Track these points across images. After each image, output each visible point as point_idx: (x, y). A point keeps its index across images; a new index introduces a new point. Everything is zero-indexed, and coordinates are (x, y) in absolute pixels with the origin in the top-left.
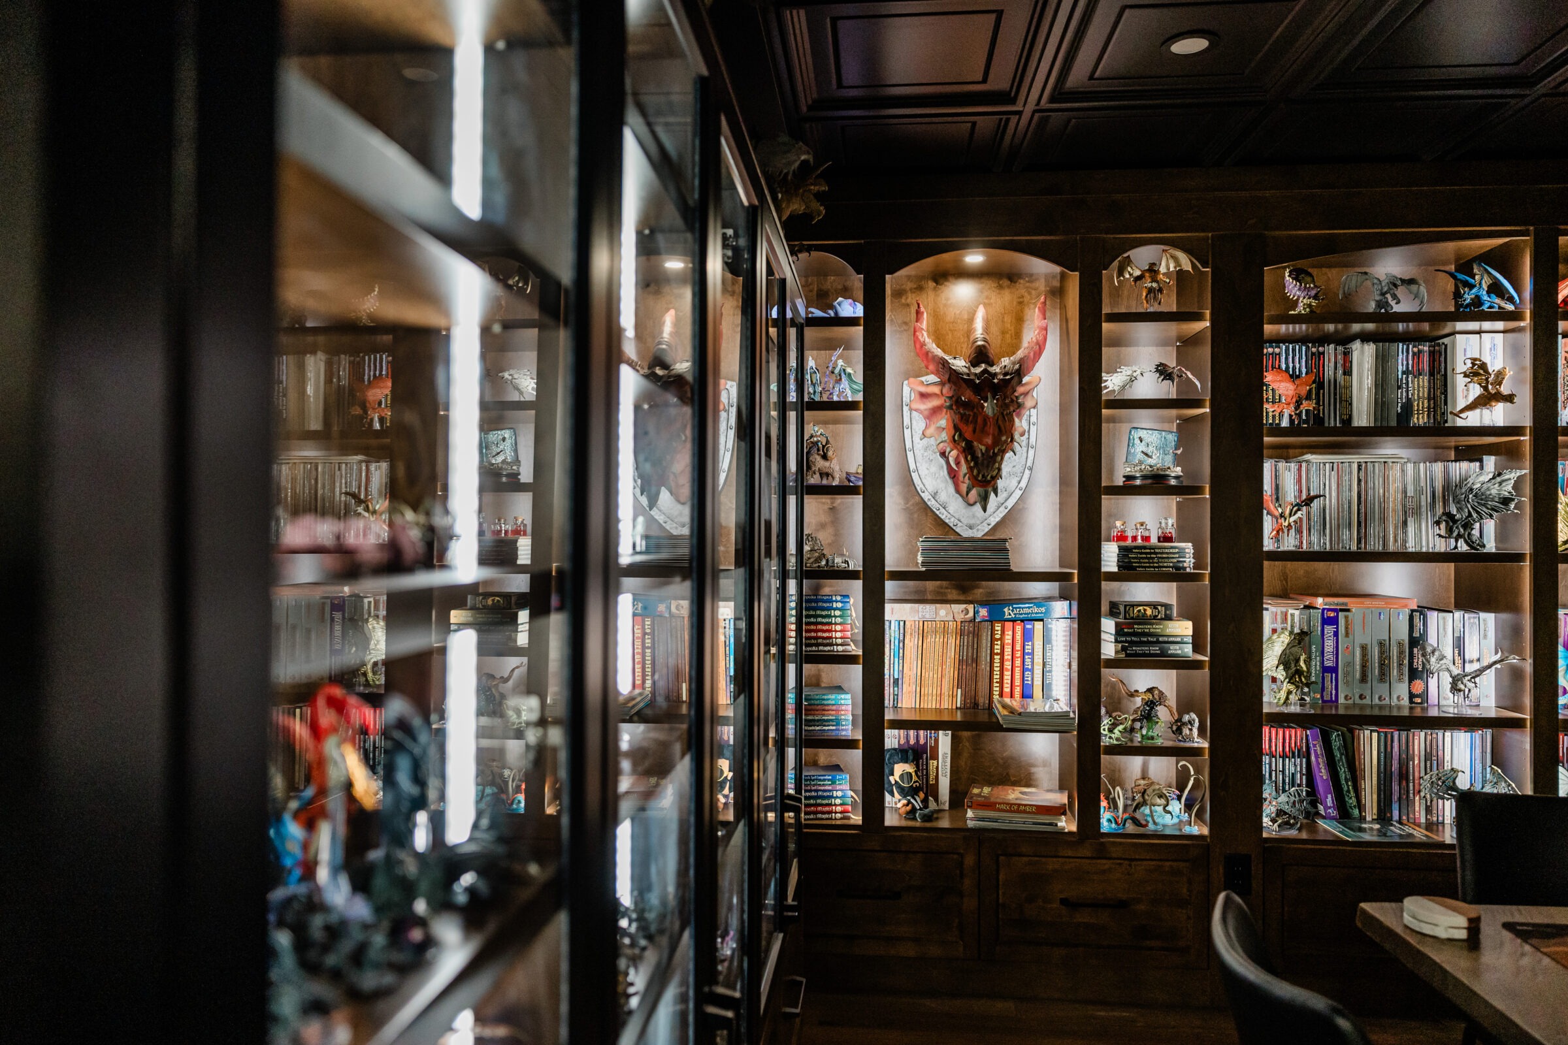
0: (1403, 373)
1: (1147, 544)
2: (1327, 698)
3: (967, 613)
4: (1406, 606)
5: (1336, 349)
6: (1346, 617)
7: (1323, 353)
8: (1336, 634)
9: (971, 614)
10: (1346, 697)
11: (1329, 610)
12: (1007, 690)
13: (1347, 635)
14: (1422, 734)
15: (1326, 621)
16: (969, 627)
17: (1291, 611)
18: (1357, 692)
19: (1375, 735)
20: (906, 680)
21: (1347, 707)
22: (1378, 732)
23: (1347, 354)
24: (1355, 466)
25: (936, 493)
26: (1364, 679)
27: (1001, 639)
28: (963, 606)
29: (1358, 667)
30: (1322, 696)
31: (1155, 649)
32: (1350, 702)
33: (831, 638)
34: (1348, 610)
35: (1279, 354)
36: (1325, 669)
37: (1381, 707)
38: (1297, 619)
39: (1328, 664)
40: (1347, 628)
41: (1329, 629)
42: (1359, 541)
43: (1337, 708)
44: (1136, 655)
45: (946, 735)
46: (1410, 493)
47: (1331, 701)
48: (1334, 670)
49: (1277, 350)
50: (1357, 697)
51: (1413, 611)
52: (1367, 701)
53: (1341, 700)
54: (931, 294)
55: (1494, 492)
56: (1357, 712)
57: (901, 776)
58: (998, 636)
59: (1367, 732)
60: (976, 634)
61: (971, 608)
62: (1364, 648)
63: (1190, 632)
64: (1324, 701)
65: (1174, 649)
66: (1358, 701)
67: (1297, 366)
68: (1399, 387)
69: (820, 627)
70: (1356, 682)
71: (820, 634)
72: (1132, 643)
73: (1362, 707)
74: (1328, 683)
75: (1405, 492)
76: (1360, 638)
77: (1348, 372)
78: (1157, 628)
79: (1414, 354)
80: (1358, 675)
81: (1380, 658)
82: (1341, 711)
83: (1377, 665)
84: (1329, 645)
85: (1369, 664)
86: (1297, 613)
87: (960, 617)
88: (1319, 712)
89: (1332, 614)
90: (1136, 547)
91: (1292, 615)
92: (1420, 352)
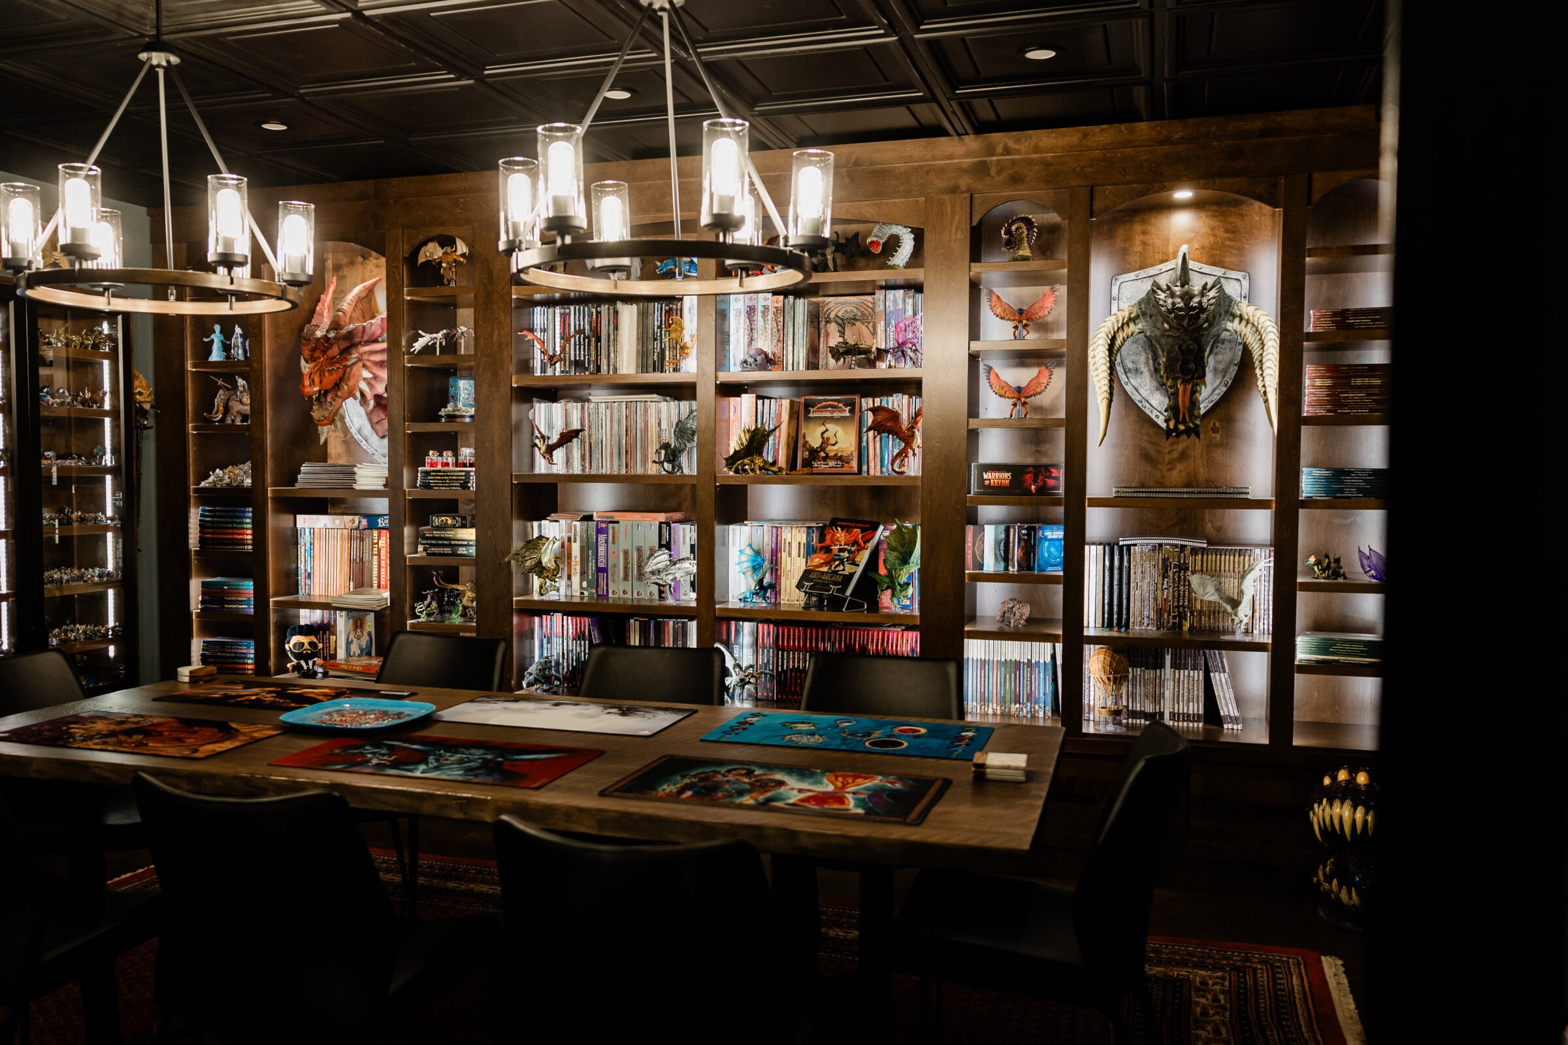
0: (658, 327)
1: (446, 468)
2: (600, 593)
3: (354, 522)
4: (655, 519)
5: (609, 309)
6: (613, 528)
7: (600, 313)
8: (607, 541)
9: (356, 523)
10: (613, 592)
11: (602, 522)
12: (383, 583)
13: (614, 542)
14: (671, 623)
15: (599, 531)
16: (356, 533)
17: (574, 523)
18: (621, 589)
19: (638, 623)
20: (317, 574)
21: (614, 599)
22: (640, 622)
23: (616, 312)
24: (624, 404)
25: (360, 429)
26: (626, 578)
27: (378, 543)
28: (351, 517)
29: (622, 568)
30: (597, 591)
31: (448, 550)
32: (617, 596)
33: (244, 539)
34: (618, 522)
35: (570, 313)
36: (599, 570)
37: (639, 600)
38: (578, 529)
39: (601, 565)
40: (613, 537)
41: (602, 537)
42: (627, 467)
43: (608, 600)
44: (433, 554)
45: (341, 616)
46: (664, 426)
47: (603, 595)
48: (604, 570)
49: (567, 311)
50: (621, 592)
51: (661, 523)
52: (629, 596)
53: (611, 595)
54: (360, 268)
55: (689, 425)
56: (621, 603)
57: (295, 645)
58: (375, 541)
59: (632, 621)
60: (362, 539)
61: (357, 518)
62: (626, 553)
63: (473, 537)
64: (598, 595)
65: (461, 551)
66: (622, 595)
67: (582, 323)
68: (655, 339)
69: (235, 531)
70: (621, 580)
71: (235, 536)
72: (432, 545)
73: (625, 600)
74: (601, 581)
75: (659, 424)
76: (624, 544)
77: (616, 328)
78: (450, 534)
79: (666, 311)
80: (622, 575)
81: (638, 560)
82: (611, 601)
83: (635, 566)
84: (602, 549)
85: (630, 566)
86: (578, 524)
87: (349, 525)
88: (594, 602)
89: (604, 526)
90: (434, 471)
91: (575, 526)
92: (671, 309)
